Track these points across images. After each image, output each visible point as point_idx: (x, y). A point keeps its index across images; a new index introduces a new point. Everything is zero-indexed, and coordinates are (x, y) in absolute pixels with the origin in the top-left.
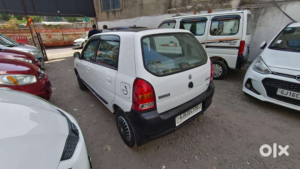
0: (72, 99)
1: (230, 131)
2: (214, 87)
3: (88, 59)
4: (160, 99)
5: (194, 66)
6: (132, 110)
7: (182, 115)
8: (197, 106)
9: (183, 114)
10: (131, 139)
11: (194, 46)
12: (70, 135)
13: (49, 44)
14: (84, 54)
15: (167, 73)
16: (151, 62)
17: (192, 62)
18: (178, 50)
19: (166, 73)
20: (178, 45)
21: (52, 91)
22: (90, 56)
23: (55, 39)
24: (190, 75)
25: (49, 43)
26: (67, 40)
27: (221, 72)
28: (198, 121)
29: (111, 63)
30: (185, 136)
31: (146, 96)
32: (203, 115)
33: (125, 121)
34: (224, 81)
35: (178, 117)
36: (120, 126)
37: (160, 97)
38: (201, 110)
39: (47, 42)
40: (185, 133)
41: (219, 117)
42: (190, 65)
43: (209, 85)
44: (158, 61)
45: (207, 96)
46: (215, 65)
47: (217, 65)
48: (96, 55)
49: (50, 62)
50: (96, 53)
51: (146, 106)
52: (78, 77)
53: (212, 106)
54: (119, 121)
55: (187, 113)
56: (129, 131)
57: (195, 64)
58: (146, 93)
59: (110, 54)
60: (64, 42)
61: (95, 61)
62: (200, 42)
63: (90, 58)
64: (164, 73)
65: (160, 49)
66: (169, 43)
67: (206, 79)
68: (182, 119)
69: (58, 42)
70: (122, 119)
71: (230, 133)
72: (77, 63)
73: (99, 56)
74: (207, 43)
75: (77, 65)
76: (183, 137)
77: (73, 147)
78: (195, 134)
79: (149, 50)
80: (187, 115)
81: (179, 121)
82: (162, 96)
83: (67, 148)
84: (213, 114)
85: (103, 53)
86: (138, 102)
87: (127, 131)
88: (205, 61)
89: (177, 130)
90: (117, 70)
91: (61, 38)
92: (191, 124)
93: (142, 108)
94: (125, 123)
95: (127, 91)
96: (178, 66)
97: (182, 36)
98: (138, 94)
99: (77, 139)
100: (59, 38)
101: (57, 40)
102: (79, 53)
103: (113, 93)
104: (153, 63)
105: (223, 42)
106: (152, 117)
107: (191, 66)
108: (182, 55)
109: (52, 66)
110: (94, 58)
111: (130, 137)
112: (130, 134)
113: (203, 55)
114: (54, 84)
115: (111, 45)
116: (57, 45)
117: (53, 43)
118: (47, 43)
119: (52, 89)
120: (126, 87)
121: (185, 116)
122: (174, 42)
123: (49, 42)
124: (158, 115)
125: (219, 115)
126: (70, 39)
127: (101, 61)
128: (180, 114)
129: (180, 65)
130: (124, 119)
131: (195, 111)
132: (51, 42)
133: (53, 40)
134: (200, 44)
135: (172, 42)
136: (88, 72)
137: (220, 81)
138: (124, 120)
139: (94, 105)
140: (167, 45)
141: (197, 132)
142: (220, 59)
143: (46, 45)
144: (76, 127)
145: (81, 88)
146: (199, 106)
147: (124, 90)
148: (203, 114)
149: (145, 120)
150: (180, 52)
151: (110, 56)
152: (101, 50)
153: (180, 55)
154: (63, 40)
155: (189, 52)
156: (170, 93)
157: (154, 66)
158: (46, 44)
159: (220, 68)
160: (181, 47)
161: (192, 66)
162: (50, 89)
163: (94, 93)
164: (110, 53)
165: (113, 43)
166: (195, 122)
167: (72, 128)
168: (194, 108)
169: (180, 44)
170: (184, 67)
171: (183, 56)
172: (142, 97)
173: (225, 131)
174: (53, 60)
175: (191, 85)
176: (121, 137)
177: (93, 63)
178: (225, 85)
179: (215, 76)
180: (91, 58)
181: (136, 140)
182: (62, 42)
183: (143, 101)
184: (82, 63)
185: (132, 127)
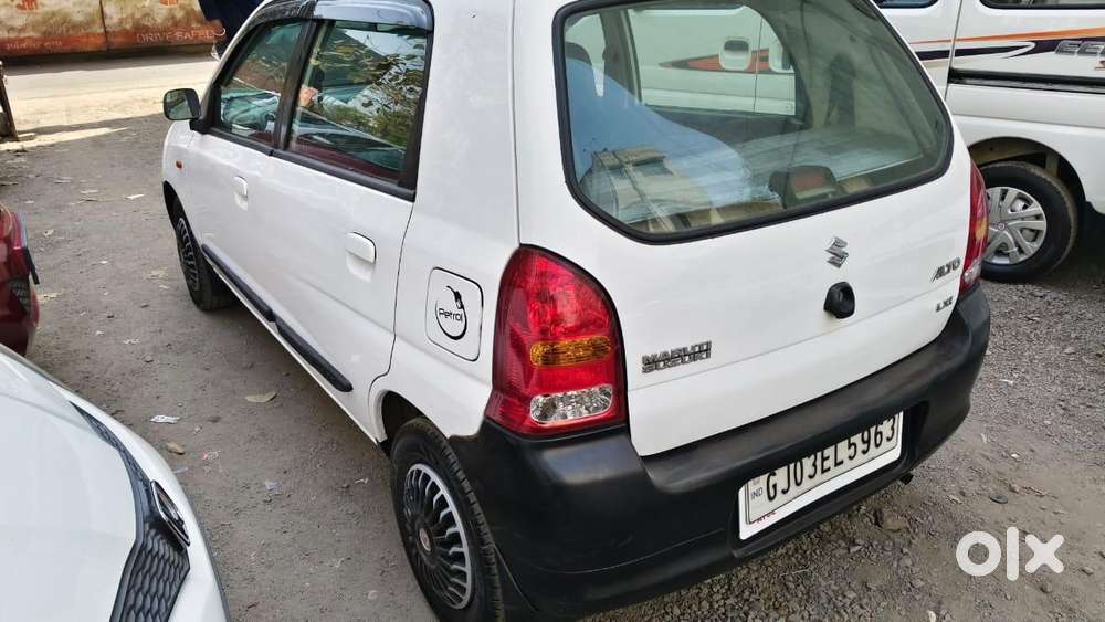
0: (149, 358)
1: (1072, 591)
2: (987, 323)
3: (246, 132)
4: (651, 370)
5: (864, 187)
6: (485, 426)
7: (780, 477)
8: (873, 430)
9: (785, 468)
10: (472, 599)
11: (871, 69)
12: (144, 547)
13: (22, 40)
14: (223, 106)
15: (695, 225)
16: (609, 160)
17: (852, 166)
18: (775, 95)
19: (689, 228)
20: (776, 63)
21: (41, 310)
22: (256, 113)
23: (53, 14)
24: (838, 244)
25: (22, 35)
26: (121, 21)
27: (1037, 233)
28: (878, 522)
29: (372, 156)
30: (794, 604)
31: (572, 349)
32: (907, 490)
33: (443, 491)
34: (1051, 294)
35: (753, 486)
36: (414, 518)
37: (651, 364)
38: (895, 454)
39: (12, 29)
40: (792, 586)
41: (1007, 507)
42: (840, 185)
43: (955, 308)
44: (650, 155)
45: (936, 371)
46: (1004, 193)
47: (1013, 192)
48: (289, 111)
49: (27, 144)
50: (290, 100)
51: (571, 410)
52: (180, 235)
53: (969, 438)
54: (414, 489)
55: (808, 469)
56: (465, 549)
57: (871, 177)
58: (573, 332)
59: (365, 105)
60: (106, 32)
61: (286, 146)
62: (913, 50)
63: (252, 126)
64: (676, 225)
65: (661, 88)
66: (718, 49)
67: (933, 272)
68: (780, 498)
69: (71, 32)
70: (426, 478)
71: (1070, 602)
72: (180, 151)
73: (306, 120)
74: (960, 53)
75: (179, 165)
76: (776, 609)
77: (158, 612)
78: (852, 595)
79: (600, 90)
80: (811, 477)
81: (758, 511)
82: (665, 354)
83: (128, 614)
84: (972, 487)
85: (331, 100)
86: (527, 384)
87: (455, 549)
88: (939, 162)
89: (744, 561)
90: (412, 199)
91: (90, 10)
92: (834, 537)
93: (544, 416)
94: (443, 503)
95: (463, 318)
96: (765, 189)
97: (802, 10)
98: (526, 338)
99: (181, 569)
100: (77, 9)
101: (65, 20)
102: (190, 94)
103: (388, 330)
104: (618, 169)
105: (1061, 51)
106: (602, 473)
107: (844, 191)
108: (794, 121)
109: (37, 170)
110: (277, 129)
111: (468, 585)
112: (467, 569)
113: (927, 126)
114: (50, 269)
115: (371, 53)
116: (67, 48)
117: (46, 35)
118: (13, 35)
119: (40, 298)
120: (458, 296)
121: (798, 484)
122: (753, 47)
123: (22, 29)
124: (637, 467)
125: (1008, 494)
126: (138, 15)
127: (319, 145)
128: (767, 466)
129: (780, 182)
130: (441, 476)
131: (860, 458)
132: (32, 34)
133: (44, 22)
134: (910, 63)
135: (736, 46)
136: (244, 205)
137: (1030, 288)
138: (440, 483)
139: (266, 398)
140: (709, 64)
141: (865, 584)
142: (1039, 153)
143: (8, 47)
144: (173, 504)
145: (197, 298)
146: (885, 428)
147: (448, 314)
148: (907, 479)
149: (561, 490)
150: (785, 106)
151: (363, 116)
152: (318, 82)
153: (782, 125)
154: (99, 21)
155: (844, 105)
156: (708, 344)
157: (621, 185)
158: (10, 41)
159: (1036, 208)
160: (793, 78)
161: (853, 189)
162: (28, 297)
163: (271, 328)
164: (367, 102)
165: (384, 44)
166: (861, 526)
167: (152, 509)
168: (856, 439)
169: (790, 60)
170: (800, 196)
171: (801, 128)
172: (550, 358)
173: (1043, 590)
174: (43, 137)
175: (840, 303)
176: (414, 583)
177: (271, 154)
178: (1060, 314)
179: (998, 260)
180: (256, 126)
181: (501, 606)
182: (94, 35)
183: (555, 379)
184: (207, 153)
185: (485, 528)
